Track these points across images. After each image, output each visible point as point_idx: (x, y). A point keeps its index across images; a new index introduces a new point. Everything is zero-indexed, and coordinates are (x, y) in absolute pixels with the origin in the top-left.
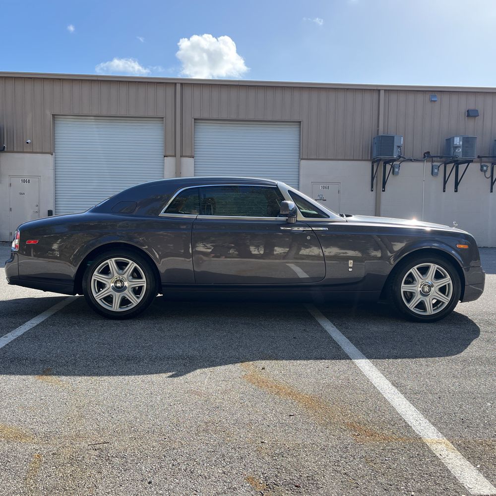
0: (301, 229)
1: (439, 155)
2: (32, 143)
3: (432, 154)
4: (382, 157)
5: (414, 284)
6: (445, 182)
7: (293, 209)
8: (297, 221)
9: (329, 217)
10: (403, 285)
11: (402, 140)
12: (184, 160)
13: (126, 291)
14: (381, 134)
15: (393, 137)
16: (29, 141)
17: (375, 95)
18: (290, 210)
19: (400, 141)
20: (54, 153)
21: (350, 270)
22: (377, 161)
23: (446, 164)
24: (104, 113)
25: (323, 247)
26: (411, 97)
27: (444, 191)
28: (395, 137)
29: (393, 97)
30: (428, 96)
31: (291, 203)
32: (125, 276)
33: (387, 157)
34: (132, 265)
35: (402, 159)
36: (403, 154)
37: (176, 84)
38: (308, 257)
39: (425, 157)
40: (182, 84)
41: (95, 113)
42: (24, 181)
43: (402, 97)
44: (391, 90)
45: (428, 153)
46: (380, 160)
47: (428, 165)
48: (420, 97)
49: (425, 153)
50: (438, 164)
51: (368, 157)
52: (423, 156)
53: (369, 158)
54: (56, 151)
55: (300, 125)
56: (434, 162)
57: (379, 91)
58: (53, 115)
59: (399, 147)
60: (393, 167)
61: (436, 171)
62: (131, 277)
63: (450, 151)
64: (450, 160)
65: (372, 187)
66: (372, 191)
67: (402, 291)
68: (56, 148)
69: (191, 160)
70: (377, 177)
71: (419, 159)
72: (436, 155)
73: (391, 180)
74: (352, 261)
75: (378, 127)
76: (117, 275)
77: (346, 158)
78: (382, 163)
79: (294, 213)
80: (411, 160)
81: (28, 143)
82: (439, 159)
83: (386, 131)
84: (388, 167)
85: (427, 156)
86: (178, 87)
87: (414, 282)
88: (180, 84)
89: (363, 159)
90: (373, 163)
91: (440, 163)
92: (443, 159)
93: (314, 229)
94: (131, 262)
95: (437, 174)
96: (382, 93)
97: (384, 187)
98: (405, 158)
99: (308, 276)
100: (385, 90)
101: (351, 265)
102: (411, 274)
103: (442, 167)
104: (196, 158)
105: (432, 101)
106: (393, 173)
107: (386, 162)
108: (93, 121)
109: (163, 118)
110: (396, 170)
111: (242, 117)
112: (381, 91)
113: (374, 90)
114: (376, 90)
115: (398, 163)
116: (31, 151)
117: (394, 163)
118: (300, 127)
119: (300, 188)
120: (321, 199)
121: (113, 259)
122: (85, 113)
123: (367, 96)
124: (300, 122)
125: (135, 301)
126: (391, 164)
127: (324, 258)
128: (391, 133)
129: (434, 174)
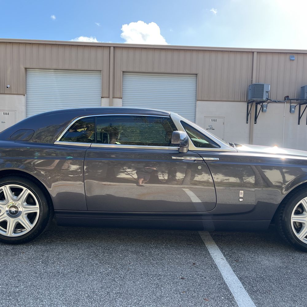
0: (193, 158)
1: (295, 98)
2: (10, 87)
3: (290, 98)
4: (255, 99)
5: (304, 215)
6: (300, 118)
7: (185, 139)
8: (188, 150)
9: (220, 147)
10: (293, 215)
11: (270, 87)
12: (115, 100)
13: (20, 217)
14: (254, 82)
15: (263, 85)
16: (8, 86)
17: (250, 56)
18: (181, 140)
19: (267, 88)
20: (26, 95)
21: (241, 200)
22: (251, 102)
23: (300, 105)
24: (60, 67)
25: (212, 174)
26: (276, 57)
27: (299, 124)
28: (265, 86)
29: (263, 57)
30: (288, 56)
31: (183, 133)
32: (20, 202)
33: (259, 100)
34: (26, 192)
35: (269, 101)
36: (269, 97)
37: (110, 47)
38: (200, 183)
39: (285, 99)
40: (114, 47)
41: (54, 67)
42: (5, 114)
43: (270, 57)
44: (262, 52)
45: (288, 97)
46: (253, 101)
47: (287, 105)
48: (282, 57)
49: (285, 97)
50: (295, 105)
51: (244, 99)
52: (284, 99)
53: (246, 100)
54: (27, 93)
55: (197, 76)
56: (292, 103)
57: (253, 52)
58: (26, 69)
59: (267, 92)
60: (262, 107)
61: (293, 109)
62: (25, 203)
63: (304, 95)
64: (304, 102)
65: (247, 120)
66: (247, 123)
67: (292, 221)
68: (27, 91)
69: (120, 100)
70: (251, 114)
71: (281, 101)
72: (293, 99)
73: (261, 116)
74: (242, 192)
75: (252, 78)
76: (12, 201)
77: (229, 100)
78: (254, 104)
79: (186, 142)
80: (275, 102)
81: (7, 87)
82: (295, 101)
83: (258, 81)
84: (259, 107)
85: (287, 99)
86: (112, 49)
87: (304, 213)
88: (113, 47)
89: (241, 100)
90: (248, 103)
91: (296, 104)
92: (299, 101)
93: (205, 159)
94: (25, 189)
95: (294, 112)
96: (255, 54)
97: (256, 120)
98: (271, 100)
99: (200, 201)
100: (257, 52)
101: (241, 196)
102: (301, 205)
103: (298, 107)
104: (124, 99)
105: (291, 60)
106: (262, 111)
107: (257, 103)
108: (53, 72)
109: (101, 71)
110: (265, 109)
111: (156, 71)
112: (255, 53)
113: (249, 52)
114: (251, 52)
115: (266, 104)
116: (10, 93)
117: (264, 104)
118: (197, 78)
119: (197, 121)
120: (211, 129)
121: (8, 186)
122: (47, 67)
123: (245, 56)
124: (197, 74)
125: (29, 227)
126: (261, 104)
127: (214, 184)
128: (261, 82)
129: (292, 111)
